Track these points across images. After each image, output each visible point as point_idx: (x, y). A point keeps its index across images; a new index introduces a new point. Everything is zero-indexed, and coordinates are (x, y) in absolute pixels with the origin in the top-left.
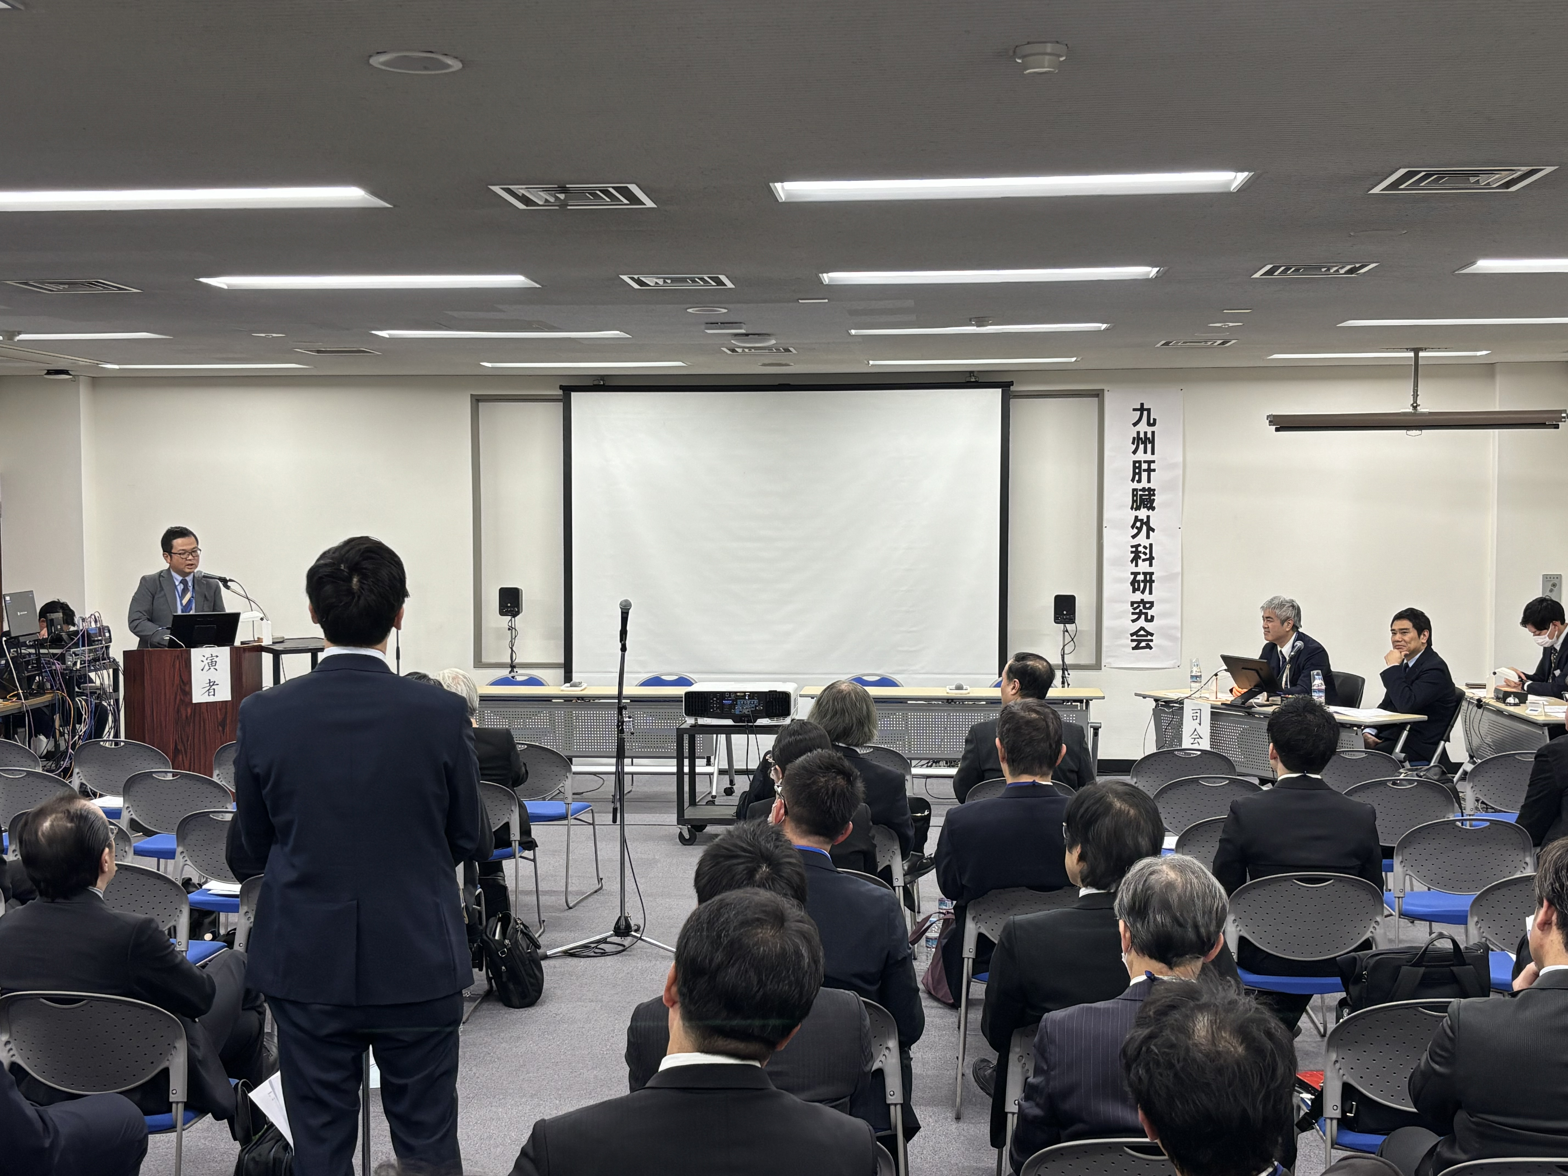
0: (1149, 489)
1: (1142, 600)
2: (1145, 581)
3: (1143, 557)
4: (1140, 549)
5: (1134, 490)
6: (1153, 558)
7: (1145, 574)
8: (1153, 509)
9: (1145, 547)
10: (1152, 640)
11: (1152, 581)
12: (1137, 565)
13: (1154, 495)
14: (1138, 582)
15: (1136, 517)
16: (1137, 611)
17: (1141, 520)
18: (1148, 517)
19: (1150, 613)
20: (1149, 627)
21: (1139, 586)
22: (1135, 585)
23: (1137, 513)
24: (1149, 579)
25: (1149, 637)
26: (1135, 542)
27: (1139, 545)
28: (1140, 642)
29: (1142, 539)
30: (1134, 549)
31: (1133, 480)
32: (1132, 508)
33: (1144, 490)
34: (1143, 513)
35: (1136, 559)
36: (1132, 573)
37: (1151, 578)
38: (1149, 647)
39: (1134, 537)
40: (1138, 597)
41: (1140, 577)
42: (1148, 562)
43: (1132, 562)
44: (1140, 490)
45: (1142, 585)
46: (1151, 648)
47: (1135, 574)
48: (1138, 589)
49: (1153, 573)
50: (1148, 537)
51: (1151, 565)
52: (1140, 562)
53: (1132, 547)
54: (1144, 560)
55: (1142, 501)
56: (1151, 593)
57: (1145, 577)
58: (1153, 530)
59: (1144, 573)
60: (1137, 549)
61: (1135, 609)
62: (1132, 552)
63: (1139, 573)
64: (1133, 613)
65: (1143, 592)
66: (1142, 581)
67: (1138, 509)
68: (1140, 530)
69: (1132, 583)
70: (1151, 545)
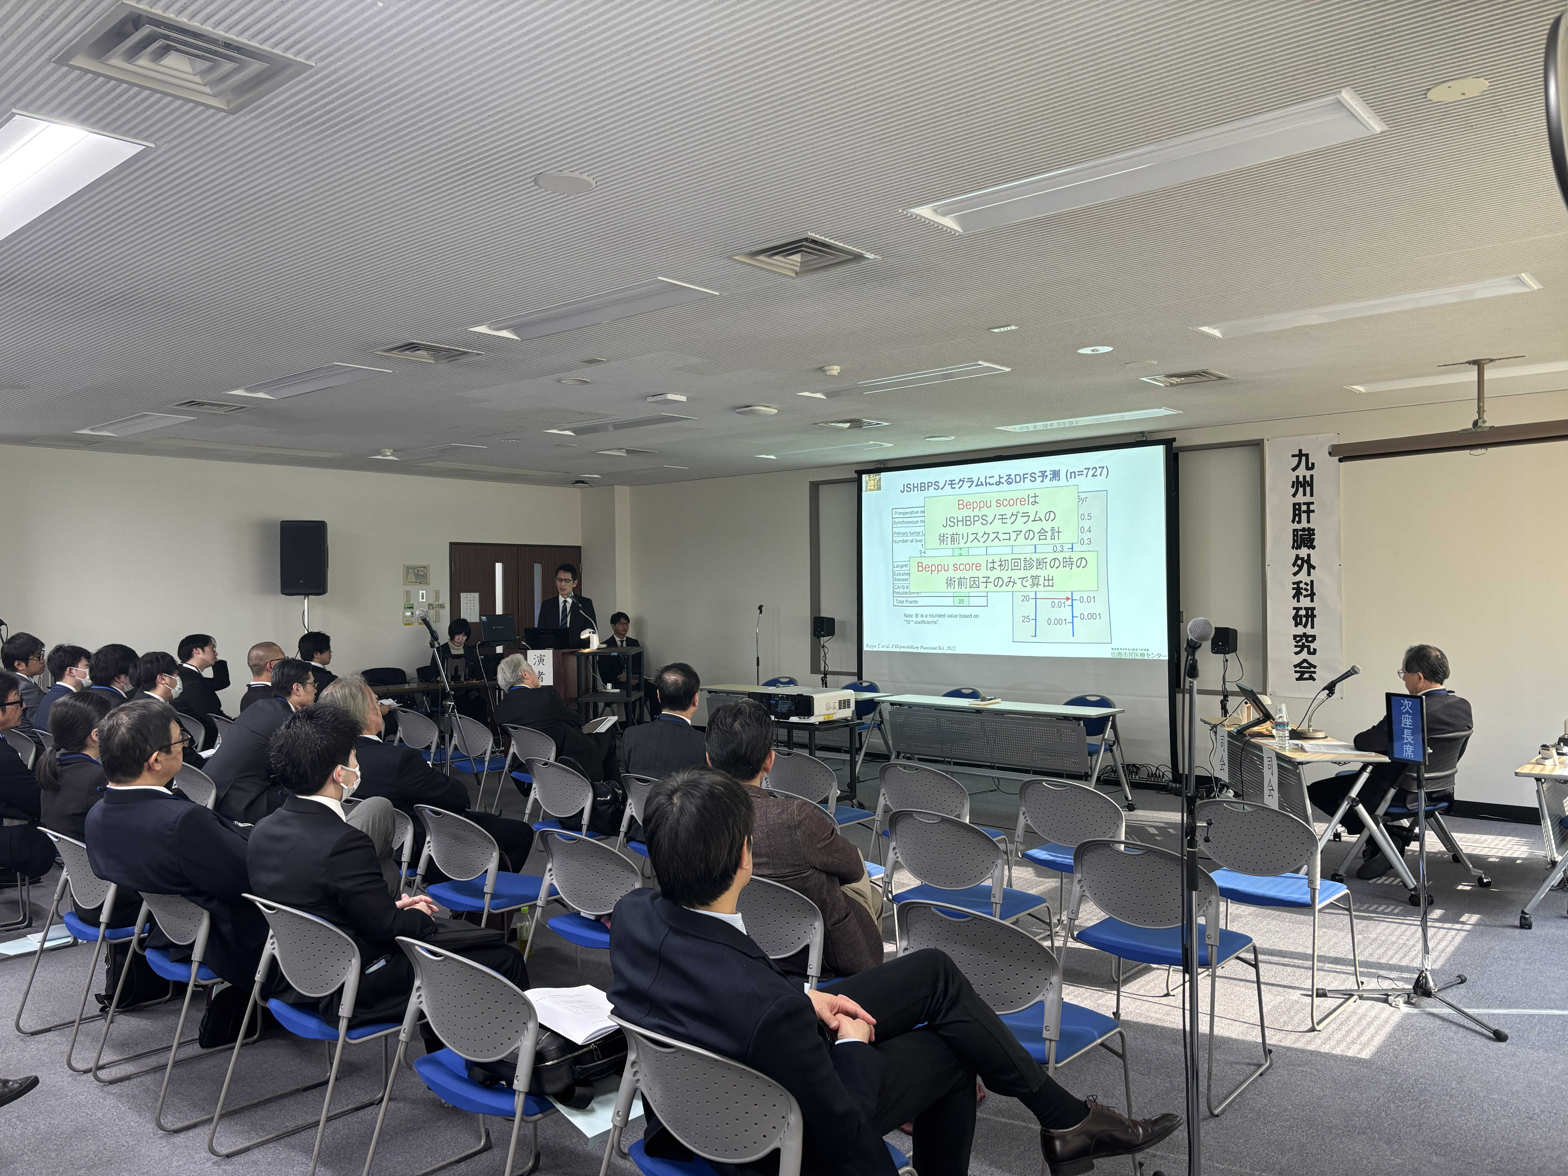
0: (1309, 529)
1: (1305, 634)
2: (1307, 616)
3: (1304, 593)
4: (1302, 585)
5: (1294, 530)
6: (1314, 594)
7: (1307, 609)
8: (1314, 547)
9: (1306, 584)
10: (1315, 672)
11: (1313, 616)
12: (1298, 601)
13: (1314, 534)
14: (1301, 616)
15: (1297, 556)
16: (1300, 644)
17: (1302, 559)
18: (1309, 555)
19: (1313, 646)
20: (1311, 659)
21: (1301, 620)
22: (1297, 620)
23: (1298, 552)
24: (1311, 614)
25: (1312, 669)
26: (1298, 578)
27: (1301, 582)
28: (1303, 673)
29: (1303, 576)
30: (1295, 586)
31: (1293, 521)
32: (1293, 548)
33: (1304, 530)
34: (1304, 552)
35: (1297, 595)
36: (1294, 609)
37: (1312, 612)
38: (1312, 678)
39: (1295, 574)
40: (1300, 630)
41: (1302, 612)
42: (1309, 598)
43: (1294, 597)
44: (1300, 530)
45: (1304, 619)
46: (1314, 679)
47: (1297, 609)
48: (1301, 623)
49: (1314, 608)
50: (1309, 574)
51: (1312, 601)
52: (1301, 598)
53: (1294, 583)
54: (1305, 596)
55: (1302, 540)
56: (1312, 627)
57: (1307, 612)
58: (1314, 568)
59: (1305, 608)
60: (1298, 586)
61: (1297, 642)
62: (1293, 589)
63: (1301, 609)
64: (1296, 646)
65: (1305, 626)
66: (1304, 616)
67: (1299, 547)
68: (1301, 568)
69: (1295, 618)
70: (1312, 582)
